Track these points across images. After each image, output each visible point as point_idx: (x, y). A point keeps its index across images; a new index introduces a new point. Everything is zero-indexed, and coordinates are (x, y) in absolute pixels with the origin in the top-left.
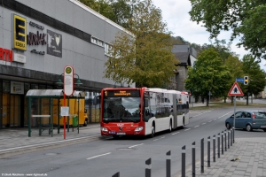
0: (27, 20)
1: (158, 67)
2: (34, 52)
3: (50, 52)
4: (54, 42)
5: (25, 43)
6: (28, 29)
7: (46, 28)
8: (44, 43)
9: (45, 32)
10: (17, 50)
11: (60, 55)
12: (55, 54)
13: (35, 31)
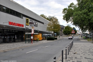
0: (29, 19)
1: (57, 28)
2: (31, 26)
3: (35, 26)
4: (36, 24)
5: (29, 24)
6: (29, 21)
7: (34, 21)
8: (33, 24)
9: (33, 22)
10: (27, 25)
11: (37, 26)
12: (36, 26)
13: (31, 22)
